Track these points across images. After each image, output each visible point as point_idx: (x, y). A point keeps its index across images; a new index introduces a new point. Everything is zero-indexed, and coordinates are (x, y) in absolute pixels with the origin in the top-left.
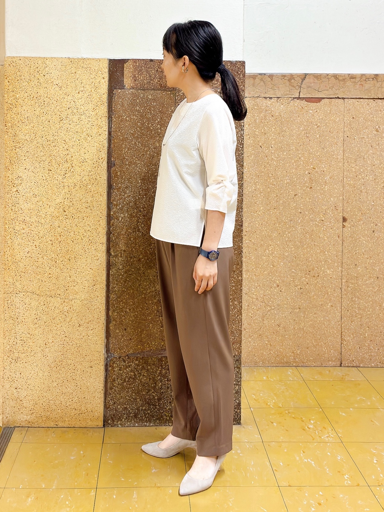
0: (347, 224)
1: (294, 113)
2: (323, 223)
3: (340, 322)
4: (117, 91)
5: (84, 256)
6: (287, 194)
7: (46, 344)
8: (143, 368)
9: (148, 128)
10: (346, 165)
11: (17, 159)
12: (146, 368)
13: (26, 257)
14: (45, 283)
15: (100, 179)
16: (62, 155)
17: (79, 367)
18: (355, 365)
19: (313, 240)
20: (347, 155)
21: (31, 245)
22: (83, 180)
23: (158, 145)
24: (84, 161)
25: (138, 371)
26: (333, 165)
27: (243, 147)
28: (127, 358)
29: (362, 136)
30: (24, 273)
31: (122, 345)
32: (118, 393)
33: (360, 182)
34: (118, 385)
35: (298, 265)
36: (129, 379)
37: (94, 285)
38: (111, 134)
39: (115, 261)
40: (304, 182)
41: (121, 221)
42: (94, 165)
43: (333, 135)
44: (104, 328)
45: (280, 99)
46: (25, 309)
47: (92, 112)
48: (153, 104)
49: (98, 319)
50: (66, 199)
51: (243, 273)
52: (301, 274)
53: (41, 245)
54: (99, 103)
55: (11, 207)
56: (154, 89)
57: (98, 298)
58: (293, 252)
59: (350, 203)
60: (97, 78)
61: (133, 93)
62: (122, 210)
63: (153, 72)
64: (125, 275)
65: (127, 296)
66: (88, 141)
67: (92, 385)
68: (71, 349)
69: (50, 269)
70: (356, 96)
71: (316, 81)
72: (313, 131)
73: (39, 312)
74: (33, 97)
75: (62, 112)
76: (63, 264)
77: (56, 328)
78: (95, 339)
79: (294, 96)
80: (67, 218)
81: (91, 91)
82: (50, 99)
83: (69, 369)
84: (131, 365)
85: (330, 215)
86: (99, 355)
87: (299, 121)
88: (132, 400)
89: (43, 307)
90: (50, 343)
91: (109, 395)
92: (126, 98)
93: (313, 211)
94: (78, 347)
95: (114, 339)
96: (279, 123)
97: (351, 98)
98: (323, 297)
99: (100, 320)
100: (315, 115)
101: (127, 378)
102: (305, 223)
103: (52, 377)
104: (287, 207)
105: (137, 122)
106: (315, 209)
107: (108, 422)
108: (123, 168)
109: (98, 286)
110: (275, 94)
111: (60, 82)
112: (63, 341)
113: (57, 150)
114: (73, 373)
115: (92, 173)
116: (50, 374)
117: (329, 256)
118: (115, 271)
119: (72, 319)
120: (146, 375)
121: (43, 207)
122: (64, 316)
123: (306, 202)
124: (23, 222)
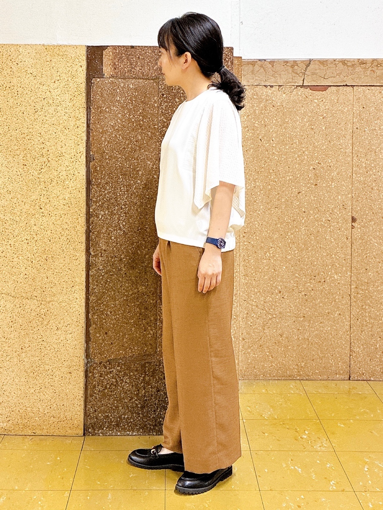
0: (357, 225)
1: (297, 103)
2: (330, 224)
3: (349, 332)
4: (96, 80)
5: (61, 256)
6: (290, 192)
7: (22, 349)
8: (125, 374)
9: (129, 119)
10: (355, 160)
12: (129, 375)
14: (21, 284)
15: (79, 174)
16: (37, 148)
17: (57, 373)
18: (365, 378)
19: (318, 243)
20: (356, 148)
21: (6, 243)
22: (60, 175)
23: (140, 138)
24: (61, 155)
25: (120, 378)
26: (341, 160)
28: (108, 363)
29: (373, 128)
31: (103, 350)
32: (98, 401)
33: (371, 178)
34: (99, 392)
35: (302, 269)
36: (111, 386)
37: (73, 287)
38: (89, 127)
39: (94, 261)
40: (308, 179)
41: (101, 218)
42: (72, 160)
43: (340, 127)
44: (84, 332)
45: (282, 87)
47: (69, 103)
48: (134, 93)
49: (77, 322)
50: (43, 196)
52: (305, 279)
53: (17, 244)
54: (76, 93)
56: (134, 78)
57: (77, 301)
58: (297, 255)
59: (360, 201)
60: (74, 66)
61: (113, 82)
62: (102, 207)
63: (134, 59)
64: (106, 276)
65: (108, 298)
66: (66, 134)
67: (72, 392)
68: (48, 354)
69: (26, 269)
70: (367, 83)
71: (322, 67)
72: (318, 122)
74: (6, 87)
76: (39, 265)
77: (33, 331)
78: (74, 343)
79: (298, 83)
80: (44, 216)
81: (68, 80)
82: (24, 90)
83: (47, 374)
84: (112, 371)
85: (338, 214)
86: (79, 360)
87: (303, 112)
88: (114, 408)
89: (19, 310)
90: (26, 348)
91: (89, 403)
92: (106, 88)
93: (318, 210)
94: (56, 352)
95: (95, 344)
96: (281, 114)
97: (361, 86)
98: (329, 304)
99: (80, 323)
100: (320, 105)
101: (108, 385)
102: (310, 223)
103: (29, 383)
104: (290, 206)
105: (118, 113)
106: (320, 208)
107: (88, 431)
108: (103, 163)
109: (77, 287)
110: (275, 82)
111: (34, 70)
112: (40, 345)
113: (32, 144)
114: (51, 379)
115: (70, 168)
116: (27, 380)
117: (337, 259)
118: (95, 272)
119: (50, 322)
120: (129, 381)
121: (18, 204)
122: (41, 319)
123: (310, 200)
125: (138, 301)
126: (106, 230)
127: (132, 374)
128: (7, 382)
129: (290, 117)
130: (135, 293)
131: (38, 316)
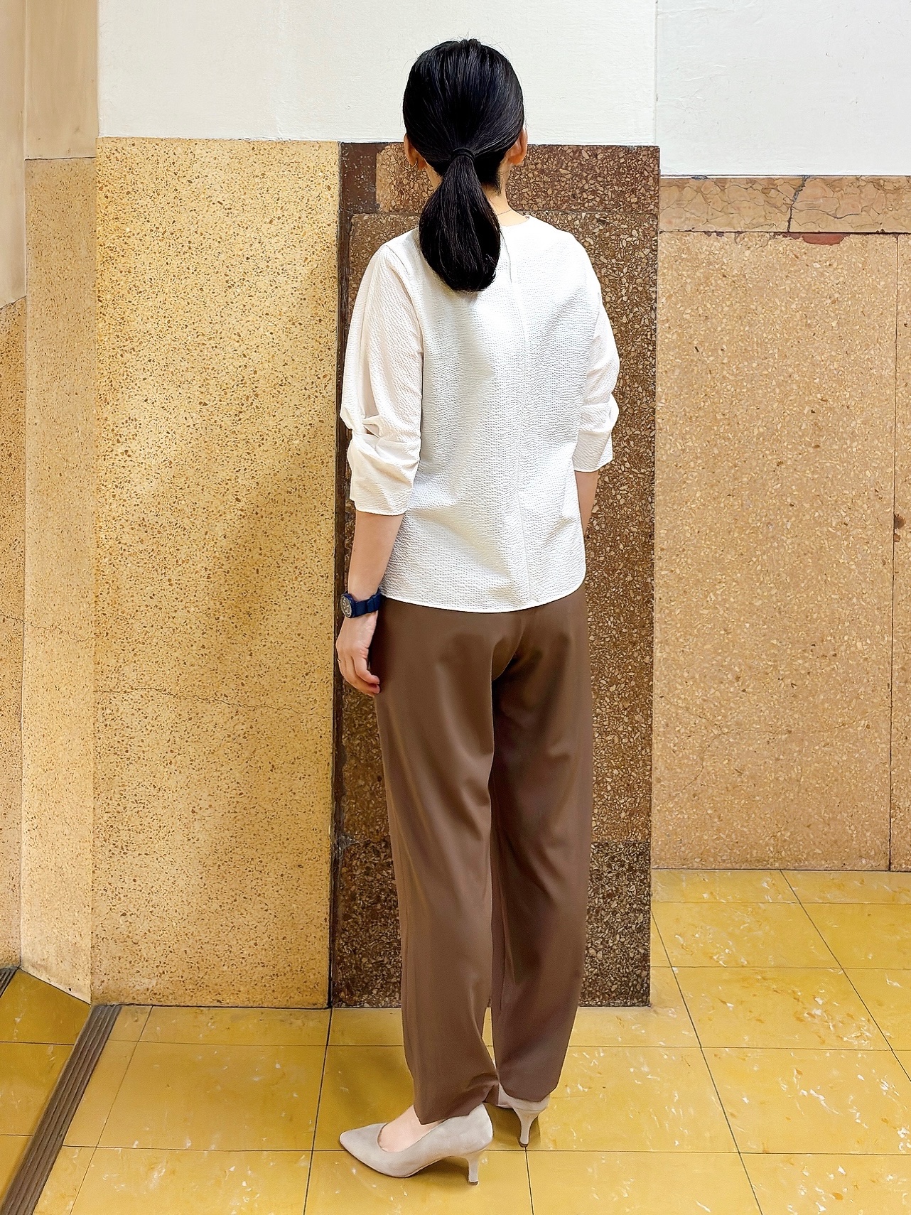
0: (905, 533)
1: (777, 270)
2: (848, 530)
3: (887, 766)
4: (361, 218)
5: (283, 605)
6: (759, 461)
7: (193, 812)
10: (901, 393)
11: (125, 376)
13: (147, 606)
14: (192, 668)
15: (323, 425)
16: (232, 367)
17: (272, 866)
19: (821, 572)
20: (903, 368)
21: (160, 578)
22: (280, 427)
24: (284, 381)
26: (871, 393)
27: (654, 350)
28: (383, 845)
30: (144, 644)
31: (371, 813)
32: (362, 928)
34: (363, 908)
35: (785, 628)
36: (388, 895)
37: (307, 674)
40: (801, 434)
42: (307, 393)
43: (870, 321)
44: (330, 775)
45: (742, 235)
46: (144, 730)
47: (303, 268)
49: (316, 752)
50: (242, 471)
51: (655, 646)
52: (793, 651)
53: (184, 579)
54: (318, 247)
55: (114, 490)
57: (316, 705)
58: (774, 599)
60: (313, 187)
61: (396, 222)
66: (295, 336)
67: (303, 908)
68: (253, 823)
69: (205, 635)
71: (830, 193)
72: (822, 312)
74: (165, 232)
75: (230, 267)
76: (234, 625)
77: (219, 774)
78: (308, 799)
79: (777, 228)
80: (244, 517)
81: (300, 218)
82: (204, 238)
83: (249, 869)
85: (864, 510)
86: (319, 837)
87: (788, 289)
89: (188, 725)
90: (202, 809)
91: (341, 933)
92: (381, 235)
93: (821, 502)
94: (269, 820)
95: (354, 801)
96: (741, 294)
98: (846, 706)
99: (322, 755)
100: (827, 274)
101: (382, 891)
102: (803, 529)
103: (209, 889)
104: (759, 492)
106: (826, 496)
107: (339, 996)
109: (316, 674)
110: (729, 225)
111: (226, 196)
112: (233, 805)
113: (221, 357)
114: (258, 879)
115: (302, 410)
116: (203, 881)
117: (862, 607)
119: (256, 753)
121: (188, 490)
122: (236, 747)
123: (805, 480)
124: (140, 525)
129: (762, 300)
131: (231, 738)
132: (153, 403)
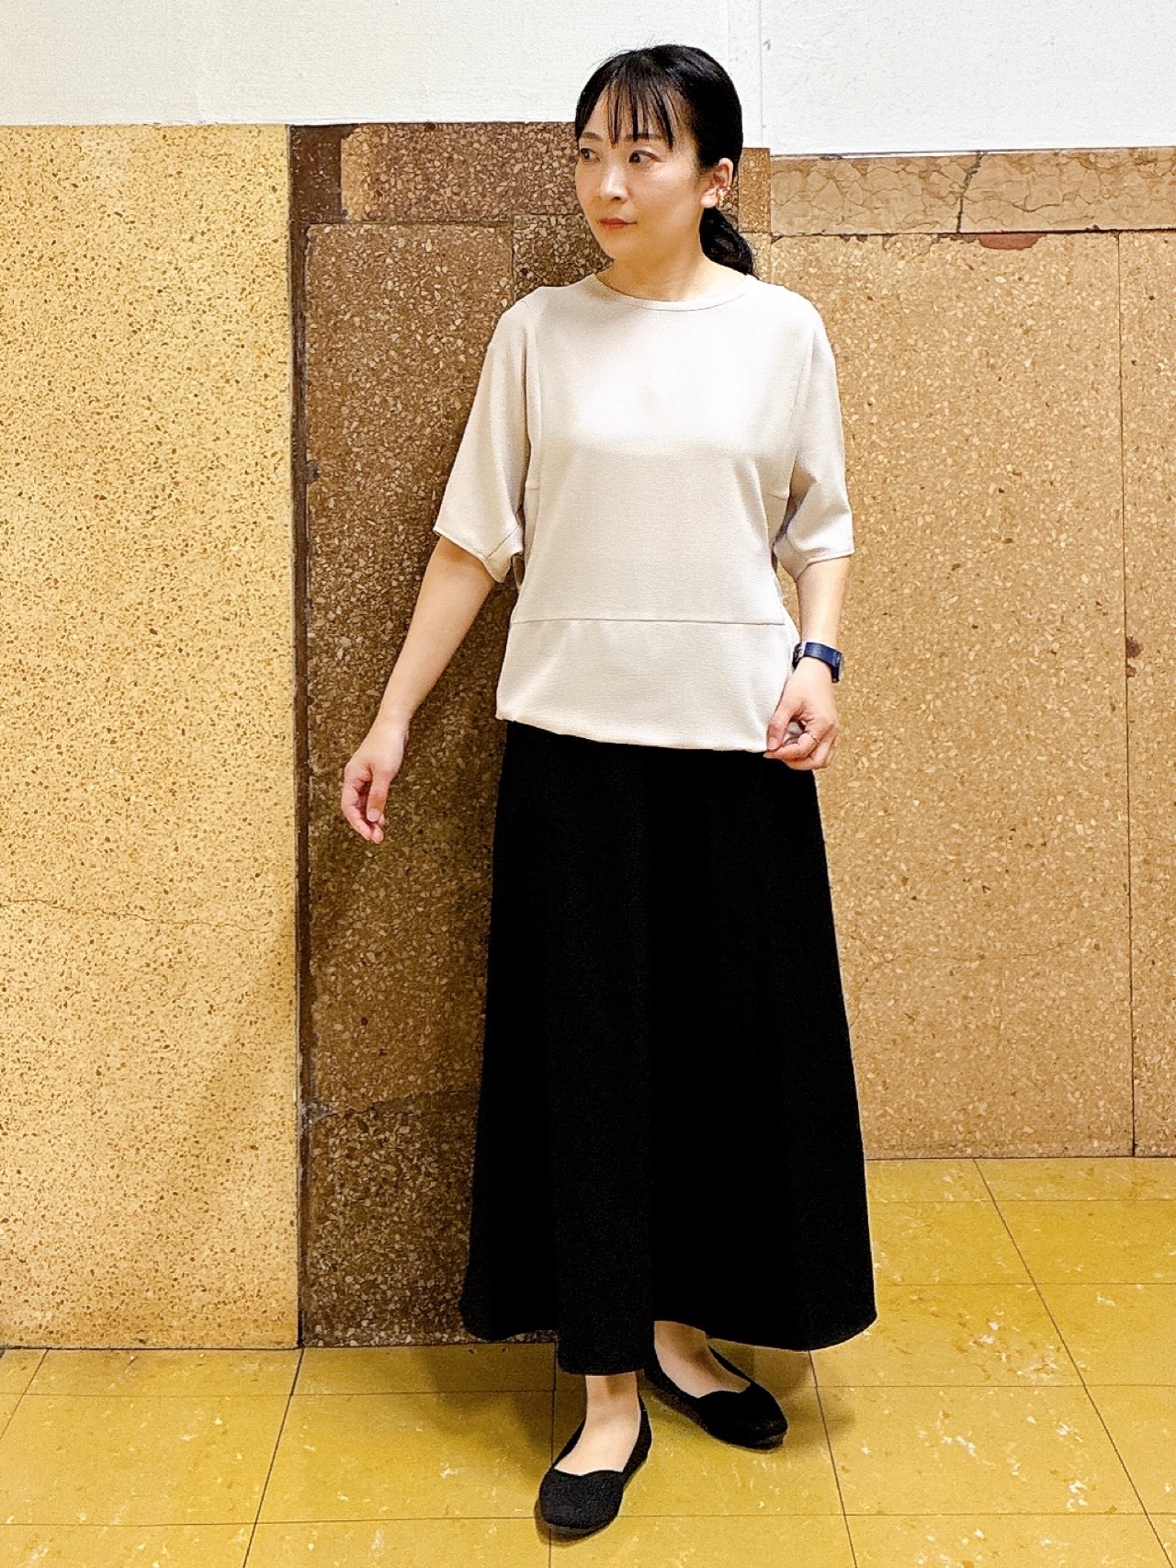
0: (1142, 664)
1: (943, 288)
2: (1056, 662)
3: (1126, 1003)
4: (320, 231)
5: (220, 779)
6: (926, 564)
7: (99, 1073)
8: (425, 1149)
9: (425, 350)
10: (1130, 460)
12: (436, 1151)
13: (28, 784)
14: (93, 870)
15: (271, 522)
16: (140, 444)
19: (1019, 722)
20: (1132, 425)
21: (45, 743)
22: (211, 527)
23: (459, 405)
24: (216, 463)
25: (411, 1160)
26: (1085, 462)
28: (372, 1115)
30: (24, 837)
31: (355, 1073)
32: (345, 1234)
34: (345, 1205)
35: (970, 806)
36: (381, 1187)
37: (257, 875)
38: (302, 374)
39: (324, 793)
40: (984, 522)
41: (343, 659)
42: (249, 478)
43: (1080, 358)
44: (294, 1017)
45: (893, 238)
46: (27, 958)
47: (236, 302)
48: (437, 268)
49: (273, 986)
50: (158, 591)
52: (983, 839)
53: (78, 746)
54: (260, 272)
56: (440, 222)
57: (272, 920)
58: (954, 764)
59: (1150, 590)
60: (251, 188)
61: (371, 234)
62: (344, 623)
63: (437, 164)
65: (368, 911)
66: (228, 398)
67: (259, 1207)
68: (184, 1088)
69: (110, 824)
70: (1158, 222)
71: (1017, 176)
72: (1009, 346)
73: (74, 965)
74: (42, 257)
75: (135, 304)
76: (151, 808)
77: (134, 1018)
78: (263, 1053)
79: (942, 226)
80: (162, 656)
81: (233, 232)
82: (96, 264)
83: (180, 1154)
84: (386, 1140)
85: (1080, 633)
86: (280, 1107)
87: (959, 315)
88: (392, 1256)
89: (89, 951)
90: (112, 1070)
91: (315, 1242)
92: (350, 254)
93: (1018, 620)
94: (208, 1083)
95: (328, 1054)
96: (894, 323)
97: (1142, 231)
98: (1061, 917)
99: (281, 989)
100: (1015, 292)
101: (373, 1184)
102: (991, 661)
103: (123, 1183)
104: (927, 609)
105: (389, 329)
106: (1024, 613)
107: (314, 1331)
108: (345, 485)
109: (271, 876)
110: (874, 224)
111: (126, 205)
112: (158, 1062)
113: (124, 431)
114: (193, 1166)
115: (242, 502)
116: (116, 1170)
117: (1080, 772)
118: (326, 827)
119: (187, 989)
120: (436, 1171)
121: (80, 620)
122: (158, 980)
123: (993, 592)
124: (15, 671)
125: (461, 919)
126: (359, 696)
127: (445, 1147)
128: (55, 1180)
129: (923, 331)
130: (452, 894)
131: (151, 969)
132: (30, 498)
